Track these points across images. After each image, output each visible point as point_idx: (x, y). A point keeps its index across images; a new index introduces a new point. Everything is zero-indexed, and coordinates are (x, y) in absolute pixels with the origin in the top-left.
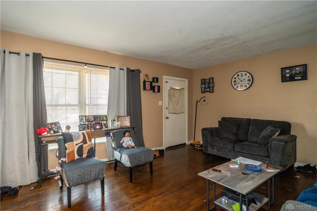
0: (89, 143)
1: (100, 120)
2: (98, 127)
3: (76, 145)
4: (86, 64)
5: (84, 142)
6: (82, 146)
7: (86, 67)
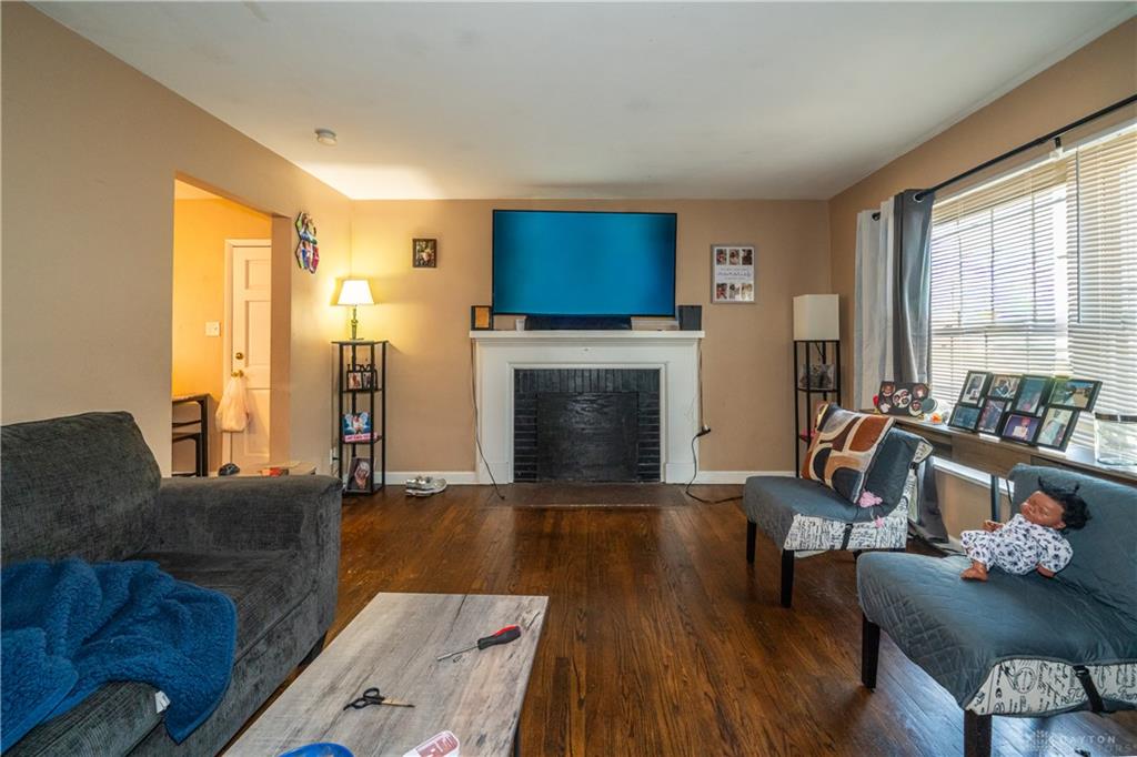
0: (846, 452)
1: (1043, 402)
2: (1020, 431)
3: (822, 442)
4: (1056, 138)
5: (839, 443)
6: (828, 450)
7: (1060, 150)
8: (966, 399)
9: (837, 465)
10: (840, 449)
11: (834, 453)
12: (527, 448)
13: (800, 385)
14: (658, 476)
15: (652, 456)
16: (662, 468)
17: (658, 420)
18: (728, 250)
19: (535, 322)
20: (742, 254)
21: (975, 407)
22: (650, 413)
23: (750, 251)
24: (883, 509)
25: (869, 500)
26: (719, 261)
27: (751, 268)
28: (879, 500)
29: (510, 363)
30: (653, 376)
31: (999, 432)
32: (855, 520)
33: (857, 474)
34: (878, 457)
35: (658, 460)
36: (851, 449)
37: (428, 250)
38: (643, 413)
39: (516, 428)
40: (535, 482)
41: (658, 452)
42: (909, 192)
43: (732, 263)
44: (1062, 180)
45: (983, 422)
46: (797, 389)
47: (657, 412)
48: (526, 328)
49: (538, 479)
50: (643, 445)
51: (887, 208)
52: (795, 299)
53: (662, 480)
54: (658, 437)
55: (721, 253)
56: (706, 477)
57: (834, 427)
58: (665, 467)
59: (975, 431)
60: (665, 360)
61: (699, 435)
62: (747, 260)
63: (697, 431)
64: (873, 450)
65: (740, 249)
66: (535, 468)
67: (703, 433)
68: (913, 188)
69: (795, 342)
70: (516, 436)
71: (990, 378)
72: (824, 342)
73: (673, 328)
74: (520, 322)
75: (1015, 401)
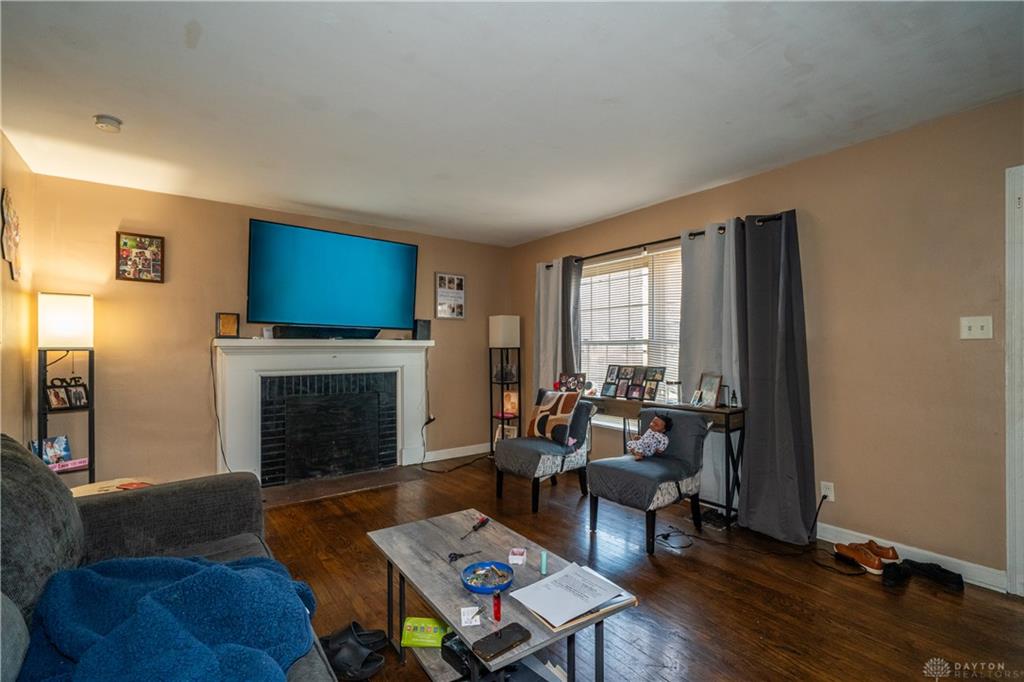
0: (559, 415)
1: (644, 378)
2: (635, 394)
3: (542, 412)
4: (643, 247)
5: (553, 411)
6: (547, 416)
7: (646, 253)
8: (609, 380)
9: (554, 424)
10: (555, 414)
11: (551, 417)
12: (276, 453)
13: (494, 380)
14: (395, 461)
15: (390, 445)
16: (398, 454)
17: (395, 415)
18: (447, 277)
19: (284, 331)
20: (456, 282)
21: (614, 384)
22: (388, 409)
23: (461, 280)
24: (578, 445)
25: (571, 441)
26: (440, 286)
27: (462, 293)
28: (575, 440)
29: (257, 371)
30: (391, 377)
31: (626, 396)
32: (566, 453)
33: (566, 427)
34: (575, 416)
35: (395, 448)
36: (562, 412)
37: (153, 248)
38: (383, 410)
39: (263, 435)
40: (284, 484)
41: (395, 441)
42: (572, 257)
43: (450, 288)
44: (646, 265)
45: (619, 392)
46: (491, 382)
47: (394, 408)
48: (275, 337)
49: (286, 481)
50: (383, 436)
51: (558, 264)
52: (491, 318)
53: (399, 464)
54: (395, 428)
55: (442, 279)
56: (432, 456)
57: (549, 402)
58: (401, 451)
59: (615, 396)
60: (401, 364)
61: (427, 423)
62: (460, 286)
63: (424, 421)
64: (572, 412)
65: (455, 277)
66: (283, 471)
67: (429, 421)
68: (574, 255)
69: (491, 349)
70: (263, 442)
71: (620, 367)
72: (507, 349)
73: (406, 338)
74: (267, 330)
75: (633, 378)
